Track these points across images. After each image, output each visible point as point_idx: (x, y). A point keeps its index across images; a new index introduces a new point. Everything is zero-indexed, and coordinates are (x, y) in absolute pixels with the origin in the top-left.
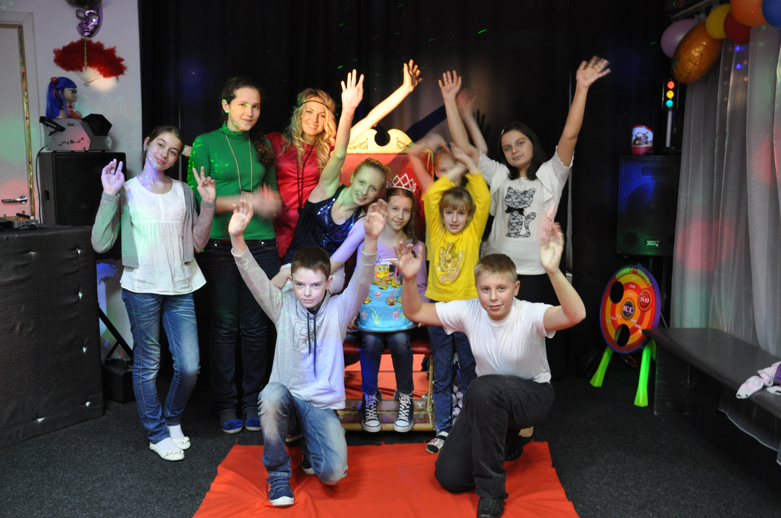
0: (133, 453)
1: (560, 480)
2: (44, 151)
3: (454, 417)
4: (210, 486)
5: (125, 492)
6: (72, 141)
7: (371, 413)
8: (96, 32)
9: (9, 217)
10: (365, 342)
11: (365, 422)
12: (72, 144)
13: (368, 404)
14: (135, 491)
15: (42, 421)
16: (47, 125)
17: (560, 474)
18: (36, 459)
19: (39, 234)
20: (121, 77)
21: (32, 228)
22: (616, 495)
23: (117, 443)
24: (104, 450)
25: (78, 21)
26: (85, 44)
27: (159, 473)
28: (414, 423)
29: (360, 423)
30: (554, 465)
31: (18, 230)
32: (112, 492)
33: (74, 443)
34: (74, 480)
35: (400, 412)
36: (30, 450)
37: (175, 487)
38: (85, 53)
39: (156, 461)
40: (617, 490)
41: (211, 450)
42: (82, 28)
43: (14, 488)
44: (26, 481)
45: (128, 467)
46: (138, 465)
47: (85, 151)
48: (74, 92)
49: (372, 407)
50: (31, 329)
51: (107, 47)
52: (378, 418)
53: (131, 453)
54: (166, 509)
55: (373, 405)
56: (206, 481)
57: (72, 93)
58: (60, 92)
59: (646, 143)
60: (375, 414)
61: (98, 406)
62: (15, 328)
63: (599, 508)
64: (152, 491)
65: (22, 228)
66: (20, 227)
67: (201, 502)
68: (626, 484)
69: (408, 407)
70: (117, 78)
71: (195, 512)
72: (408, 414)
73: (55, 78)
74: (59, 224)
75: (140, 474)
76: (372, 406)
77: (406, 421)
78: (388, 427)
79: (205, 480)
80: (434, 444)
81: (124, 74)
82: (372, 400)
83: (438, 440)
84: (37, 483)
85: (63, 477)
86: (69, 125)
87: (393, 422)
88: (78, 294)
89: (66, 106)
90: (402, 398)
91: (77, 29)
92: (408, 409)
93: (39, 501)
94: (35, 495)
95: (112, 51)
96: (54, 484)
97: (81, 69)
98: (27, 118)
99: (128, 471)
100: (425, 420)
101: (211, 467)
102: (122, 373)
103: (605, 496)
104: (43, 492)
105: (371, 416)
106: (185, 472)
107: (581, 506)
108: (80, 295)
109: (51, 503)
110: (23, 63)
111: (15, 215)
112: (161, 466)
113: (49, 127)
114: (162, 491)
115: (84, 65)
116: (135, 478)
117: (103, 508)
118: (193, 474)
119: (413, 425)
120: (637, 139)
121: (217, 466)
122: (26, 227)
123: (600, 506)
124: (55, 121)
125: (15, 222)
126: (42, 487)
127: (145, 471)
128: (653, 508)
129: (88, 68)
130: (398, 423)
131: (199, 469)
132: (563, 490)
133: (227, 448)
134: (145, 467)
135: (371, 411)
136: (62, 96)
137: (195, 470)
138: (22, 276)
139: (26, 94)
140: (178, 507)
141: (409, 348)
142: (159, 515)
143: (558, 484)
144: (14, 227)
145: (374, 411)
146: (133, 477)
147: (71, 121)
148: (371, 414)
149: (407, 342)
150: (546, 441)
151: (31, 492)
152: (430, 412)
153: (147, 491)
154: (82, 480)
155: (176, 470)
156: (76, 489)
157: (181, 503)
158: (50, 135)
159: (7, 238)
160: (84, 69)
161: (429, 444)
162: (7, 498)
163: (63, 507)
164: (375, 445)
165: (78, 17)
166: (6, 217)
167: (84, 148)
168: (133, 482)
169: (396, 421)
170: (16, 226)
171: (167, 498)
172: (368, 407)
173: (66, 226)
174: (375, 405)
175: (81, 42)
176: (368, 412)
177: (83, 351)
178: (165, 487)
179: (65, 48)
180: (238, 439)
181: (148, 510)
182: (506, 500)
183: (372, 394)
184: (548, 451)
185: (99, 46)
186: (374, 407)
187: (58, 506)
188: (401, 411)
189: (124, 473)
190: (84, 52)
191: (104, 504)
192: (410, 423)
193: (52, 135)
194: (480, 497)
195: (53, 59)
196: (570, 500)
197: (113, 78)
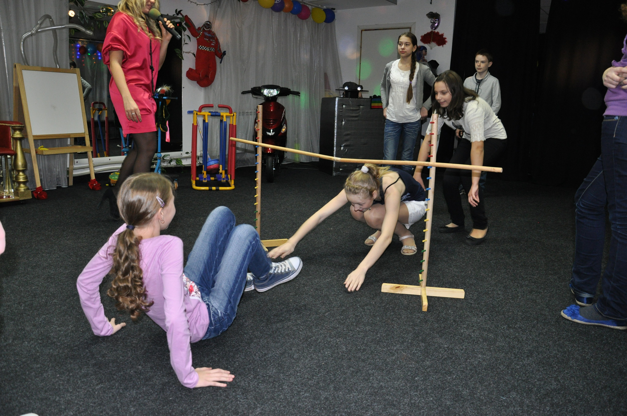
8: (437, 28)
20: (444, 45)
25: (431, 24)
26: (433, 33)
42: (432, 26)
48: (426, 51)
51: (440, 33)
58: (421, 51)
73: (419, 46)
81: (446, 44)
89: (422, 57)
95: (442, 35)
97: (430, 43)
129: (432, 42)
136: (421, 53)
165: (431, 22)
175: (431, 32)
179: (425, 35)
185: (438, 33)
190: (432, 36)
197: (441, 46)
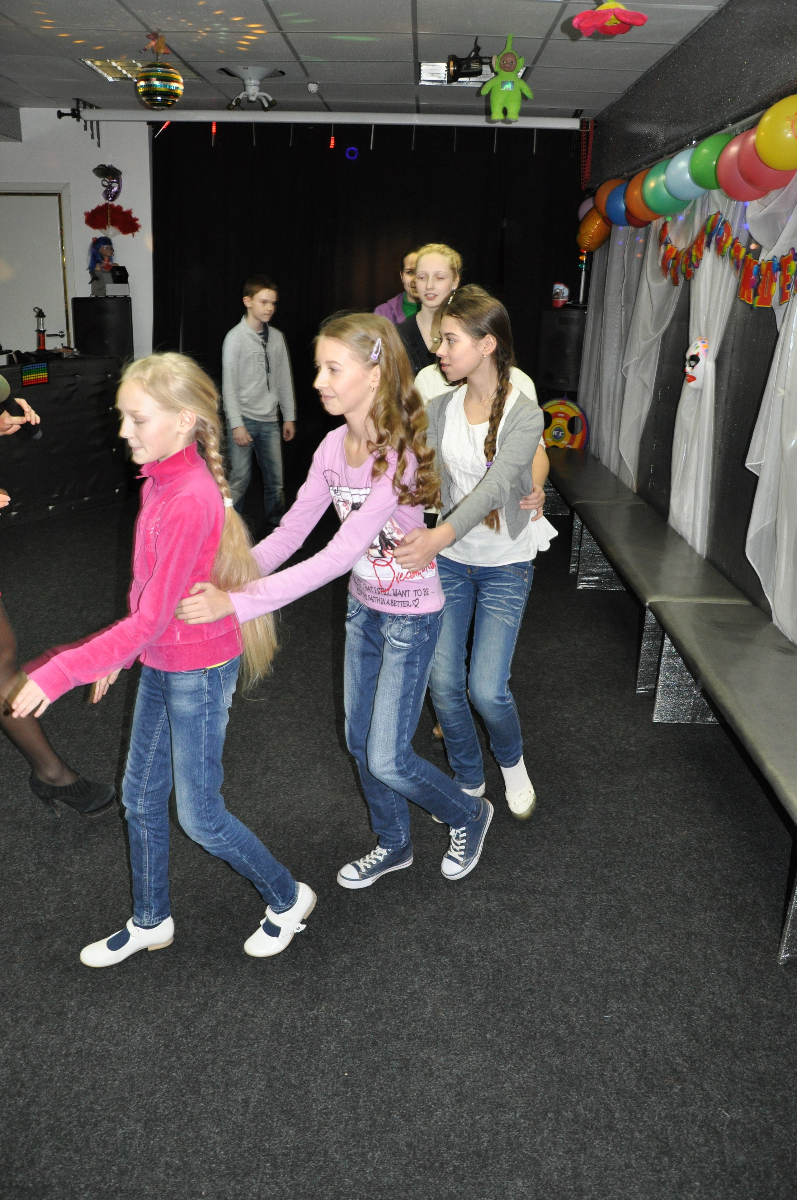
8: (117, 197)
20: (136, 233)
21: (71, 358)
25: (105, 189)
26: (109, 207)
42: (106, 195)
51: (125, 209)
57: (107, 249)
59: (563, 297)
70: (133, 235)
73: (94, 238)
81: (139, 231)
89: (102, 260)
91: (103, 195)
95: (129, 213)
97: (105, 228)
110: (62, 224)
115: (108, 224)
120: (557, 294)
129: (111, 227)
136: (101, 252)
139: (64, 249)
160: (107, 228)
165: (104, 185)
175: (106, 205)
179: (93, 211)
185: (119, 208)
190: (108, 214)
195: (84, 220)
197: (130, 235)
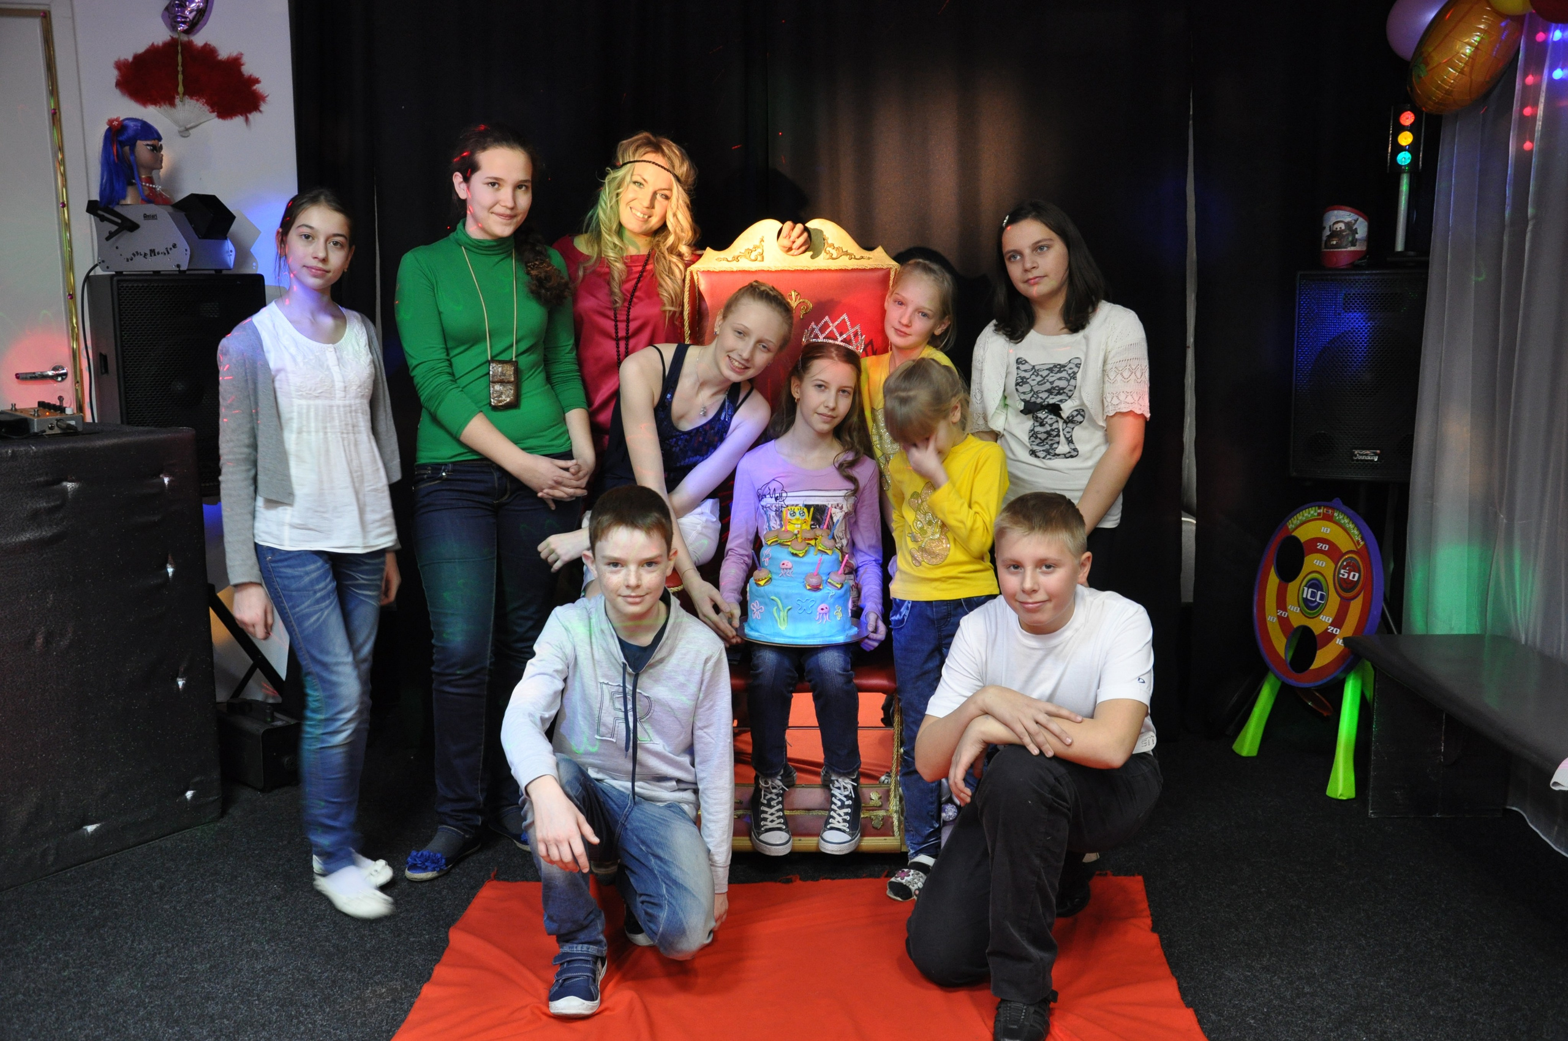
0: (278, 899)
1: (1168, 960)
2: (99, 271)
3: (945, 823)
4: (432, 969)
5: (257, 984)
6: (152, 252)
7: (772, 814)
8: (201, 22)
9: (22, 411)
10: (757, 667)
11: (760, 834)
12: (154, 258)
13: (765, 795)
14: (277, 981)
15: (95, 830)
16: (102, 219)
17: (1167, 946)
18: (79, 910)
19: (81, 444)
20: (254, 117)
21: (69, 432)
22: (1288, 994)
23: (248, 876)
24: (220, 892)
26: (179, 48)
27: (329, 941)
28: (862, 836)
29: (750, 836)
30: (1154, 929)
31: (39, 437)
32: (229, 981)
33: (160, 877)
34: (154, 955)
35: (832, 813)
36: (68, 891)
37: (360, 971)
38: (180, 68)
39: (324, 915)
40: (1291, 983)
41: (440, 892)
42: (172, 16)
43: (30, 971)
44: (56, 958)
45: (265, 928)
46: (286, 924)
47: (179, 271)
48: (157, 149)
49: (773, 803)
50: (67, 642)
51: (224, 54)
52: (787, 827)
53: (273, 898)
54: (338, 1020)
55: (775, 797)
56: (425, 960)
57: (152, 150)
58: (127, 148)
59: (1353, 243)
60: (779, 817)
61: (211, 799)
62: (35, 640)
63: (1252, 1022)
64: (314, 981)
65: (49, 432)
66: (45, 431)
67: (411, 1005)
68: (1309, 970)
69: (849, 802)
70: (247, 120)
71: (398, 1027)
72: (848, 818)
73: (117, 120)
74: (128, 423)
75: (290, 944)
76: (774, 800)
77: (844, 831)
78: (807, 843)
79: (423, 956)
80: (903, 881)
81: (260, 111)
82: (774, 788)
83: (912, 872)
84: (78, 962)
85: (131, 949)
86: (146, 217)
87: (818, 835)
88: (166, 568)
89: (140, 178)
90: (837, 784)
91: (163, 16)
92: (848, 806)
93: (79, 1002)
94: (72, 989)
95: (235, 63)
96: (114, 964)
97: (172, 104)
98: (64, 205)
99: (266, 936)
100: (885, 829)
101: (437, 928)
102: (262, 731)
103: (1264, 997)
104: (89, 982)
105: (772, 821)
106: (384, 939)
107: (1213, 1017)
108: (170, 570)
109: (103, 1005)
110: (53, 91)
111: (36, 406)
112: (334, 927)
113: (106, 223)
114: (334, 982)
115: (178, 94)
116: (280, 953)
117: (211, 1017)
118: (399, 943)
119: (860, 841)
121: (449, 926)
122: (57, 431)
123: (1253, 1018)
124: (118, 209)
125: (33, 420)
126: (88, 970)
127: (300, 936)
128: (1369, 1023)
129: (187, 100)
130: (829, 835)
131: (413, 933)
132: (1174, 982)
133: (472, 888)
134: (300, 928)
135: (771, 811)
136: (131, 158)
137: (404, 936)
138: (46, 533)
139: (60, 156)
140: (365, 1016)
141: (849, 681)
142: (324, 1032)
143: (1165, 970)
144: (32, 431)
145: (778, 811)
146: (274, 951)
147: (151, 209)
148: (770, 818)
149: (845, 670)
150: (1139, 874)
151: (65, 982)
152: (896, 812)
153: (302, 981)
154: (169, 957)
155: (364, 935)
156: (158, 975)
157: (371, 1006)
158: (108, 239)
159: (13, 452)
160: (177, 101)
161: (893, 879)
162: (15, 994)
163: (127, 1014)
164: (780, 882)
166: (16, 410)
167: (178, 266)
168: (275, 961)
169: (825, 831)
170: (36, 429)
171: (342, 996)
172: (765, 802)
173: (141, 428)
174: (780, 799)
175: (172, 45)
176: (766, 812)
177: (178, 685)
178: (339, 971)
179: (137, 58)
180: (496, 869)
181: (302, 1023)
182: (1052, 1005)
183: (773, 776)
184: (1144, 893)
185: (209, 52)
186: (778, 803)
187: (117, 1012)
188: (835, 811)
189: (257, 942)
190: (178, 65)
191: (212, 1008)
192: (853, 835)
193: (113, 239)
194: (999, 1000)
195: (114, 81)
196: (1189, 1005)
197: (239, 120)
